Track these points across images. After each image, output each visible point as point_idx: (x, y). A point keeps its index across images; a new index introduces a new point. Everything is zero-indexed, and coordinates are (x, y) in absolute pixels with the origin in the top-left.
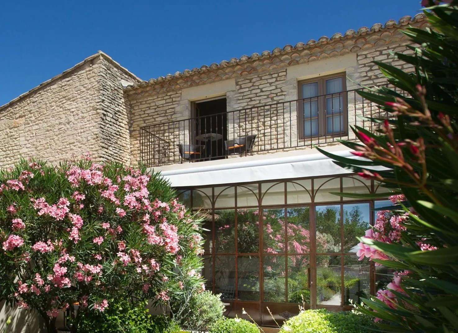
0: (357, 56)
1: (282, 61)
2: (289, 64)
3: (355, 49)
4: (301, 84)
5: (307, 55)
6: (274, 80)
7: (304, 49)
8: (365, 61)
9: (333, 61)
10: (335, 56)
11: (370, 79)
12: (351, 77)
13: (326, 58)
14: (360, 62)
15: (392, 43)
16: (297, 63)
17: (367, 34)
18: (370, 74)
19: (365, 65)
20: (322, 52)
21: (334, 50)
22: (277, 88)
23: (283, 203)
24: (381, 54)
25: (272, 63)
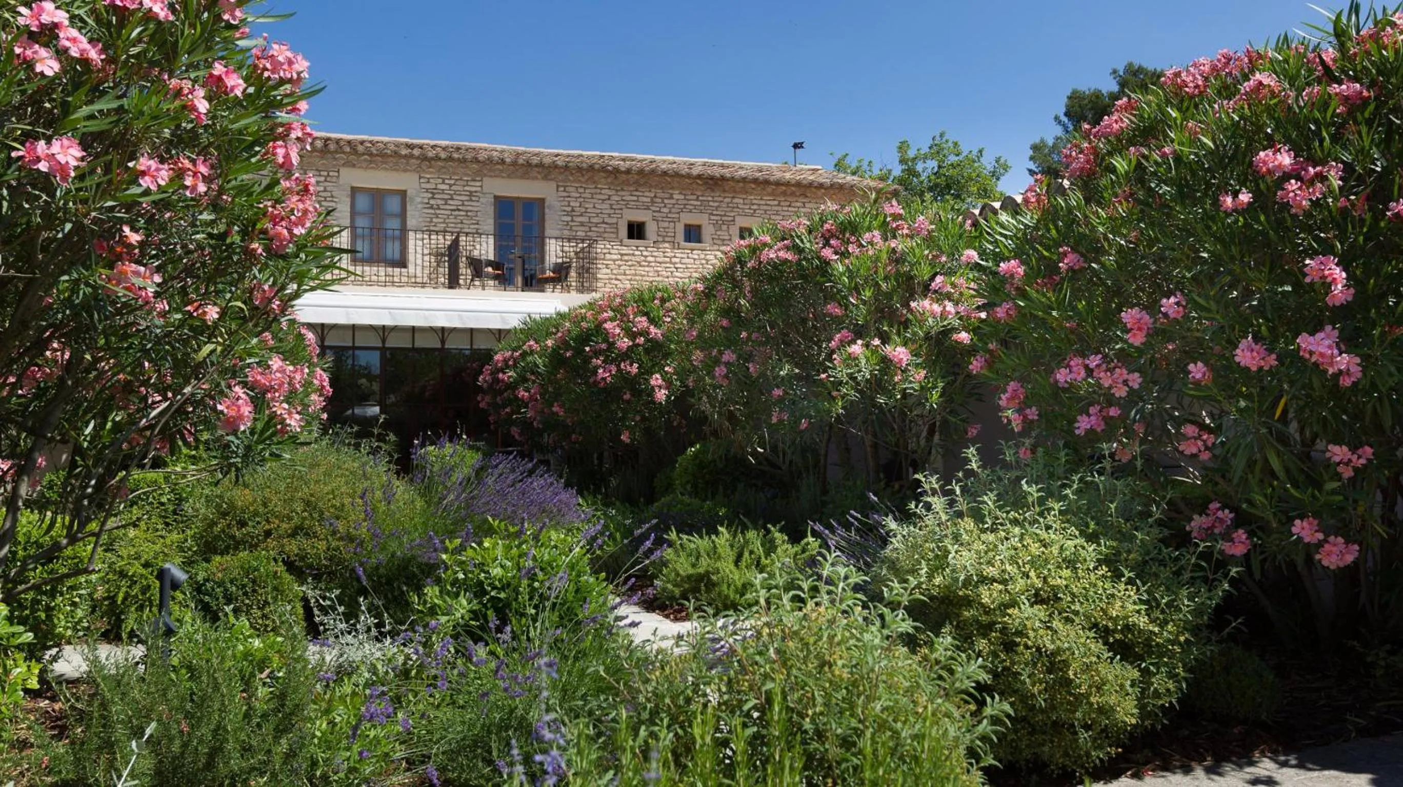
0: (420, 178)
1: (335, 159)
2: (344, 165)
3: (418, 170)
4: (354, 191)
5: (365, 160)
6: (322, 179)
7: (364, 154)
8: (428, 186)
9: (395, 174)
10: (395, 170)
11: (432, 208)
12: (412, 199)
13: (386, 169)
14: (423, 186)
15: (454, 174)
16: (354, 166)
17: (432, 159)
18: (432, 202)
19: (427, 191)
20: (383, 163)
21: (396, 164)
22: (325, 191)
23: (350, 344)
24: (443, 183)
25: (322, 158)
